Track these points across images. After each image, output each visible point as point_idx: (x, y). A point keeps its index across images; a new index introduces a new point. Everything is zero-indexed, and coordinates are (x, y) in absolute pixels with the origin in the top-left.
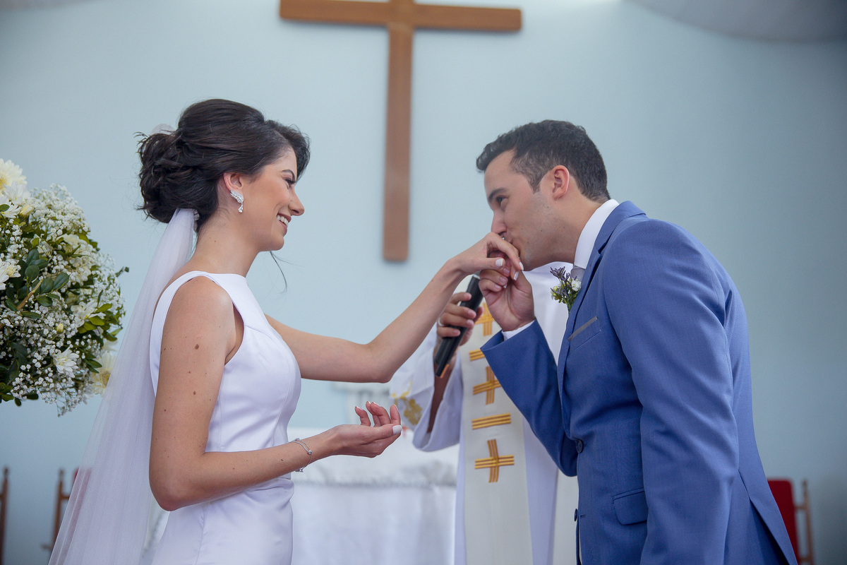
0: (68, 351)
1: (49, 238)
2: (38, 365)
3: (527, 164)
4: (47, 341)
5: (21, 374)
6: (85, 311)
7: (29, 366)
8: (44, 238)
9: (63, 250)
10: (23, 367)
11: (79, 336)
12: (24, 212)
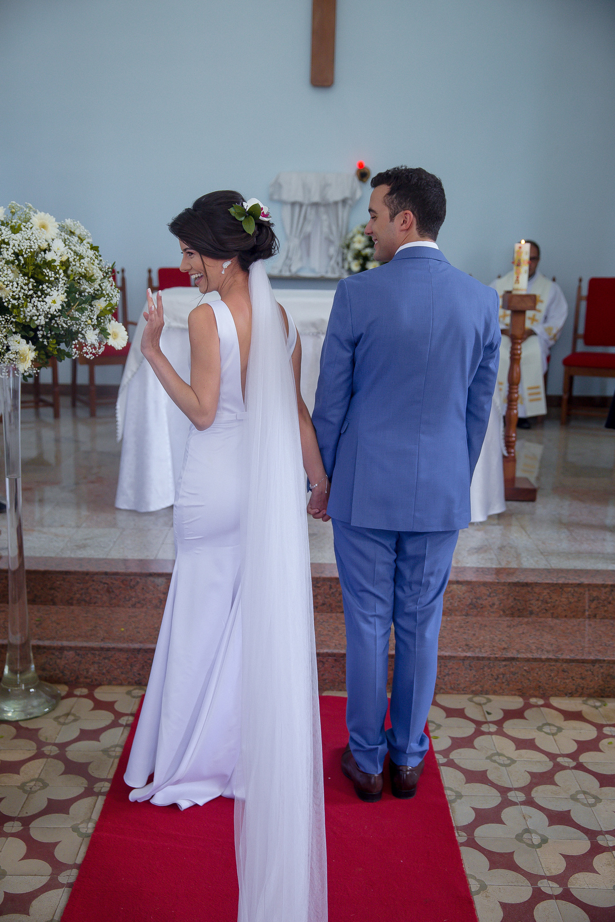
3: (393, 202)
12: (64, 259)
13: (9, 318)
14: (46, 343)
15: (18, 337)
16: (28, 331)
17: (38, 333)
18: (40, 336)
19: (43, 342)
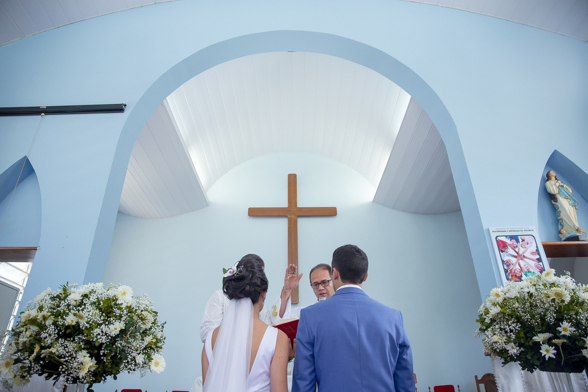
0: (141, 354)
1: (136, 314)
2: (130, 360)
4: (134, 351)
5: (123, 364)
6: (148, 339)
7: (126, 361)
8: (135, 314)
9: (142, 318)
10: (124, 361)
11: (145, 349)
12: (129, 305)
13: (81, 337)
14: (105, 360)
15: (84, 352)
16: (93, 349)
17: (101, 352)
18: (102, 354)
19: (104, 359)
